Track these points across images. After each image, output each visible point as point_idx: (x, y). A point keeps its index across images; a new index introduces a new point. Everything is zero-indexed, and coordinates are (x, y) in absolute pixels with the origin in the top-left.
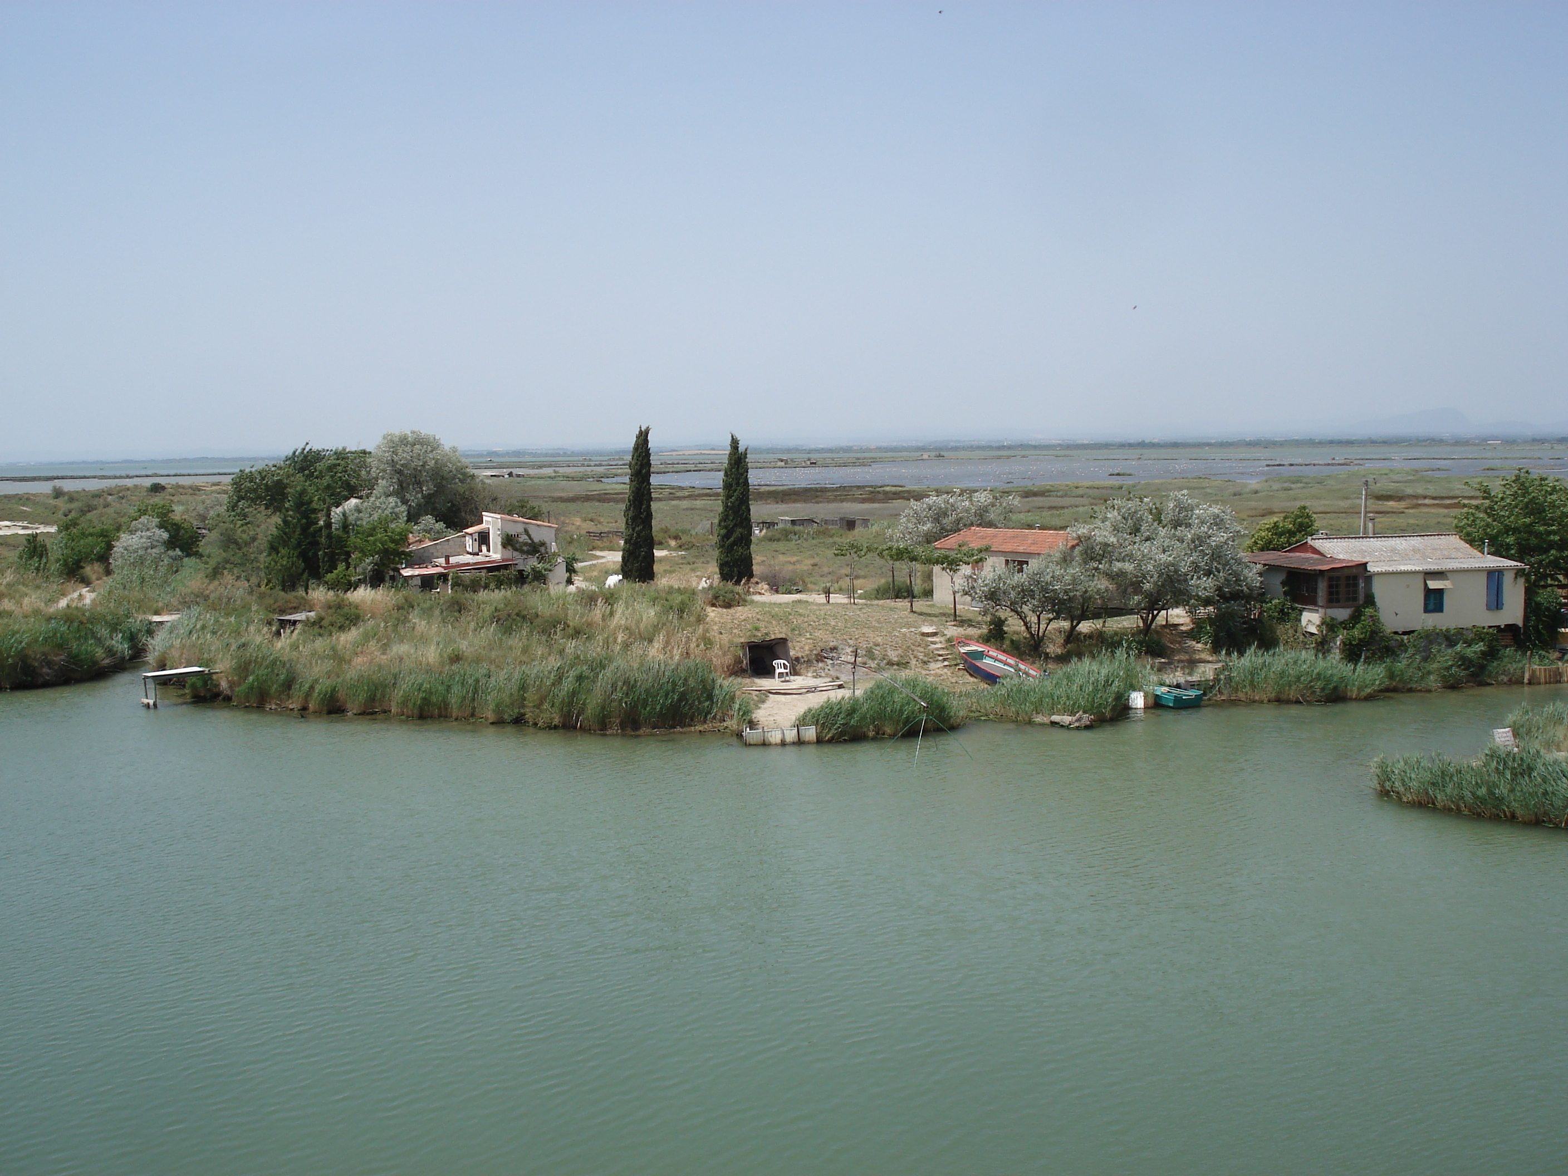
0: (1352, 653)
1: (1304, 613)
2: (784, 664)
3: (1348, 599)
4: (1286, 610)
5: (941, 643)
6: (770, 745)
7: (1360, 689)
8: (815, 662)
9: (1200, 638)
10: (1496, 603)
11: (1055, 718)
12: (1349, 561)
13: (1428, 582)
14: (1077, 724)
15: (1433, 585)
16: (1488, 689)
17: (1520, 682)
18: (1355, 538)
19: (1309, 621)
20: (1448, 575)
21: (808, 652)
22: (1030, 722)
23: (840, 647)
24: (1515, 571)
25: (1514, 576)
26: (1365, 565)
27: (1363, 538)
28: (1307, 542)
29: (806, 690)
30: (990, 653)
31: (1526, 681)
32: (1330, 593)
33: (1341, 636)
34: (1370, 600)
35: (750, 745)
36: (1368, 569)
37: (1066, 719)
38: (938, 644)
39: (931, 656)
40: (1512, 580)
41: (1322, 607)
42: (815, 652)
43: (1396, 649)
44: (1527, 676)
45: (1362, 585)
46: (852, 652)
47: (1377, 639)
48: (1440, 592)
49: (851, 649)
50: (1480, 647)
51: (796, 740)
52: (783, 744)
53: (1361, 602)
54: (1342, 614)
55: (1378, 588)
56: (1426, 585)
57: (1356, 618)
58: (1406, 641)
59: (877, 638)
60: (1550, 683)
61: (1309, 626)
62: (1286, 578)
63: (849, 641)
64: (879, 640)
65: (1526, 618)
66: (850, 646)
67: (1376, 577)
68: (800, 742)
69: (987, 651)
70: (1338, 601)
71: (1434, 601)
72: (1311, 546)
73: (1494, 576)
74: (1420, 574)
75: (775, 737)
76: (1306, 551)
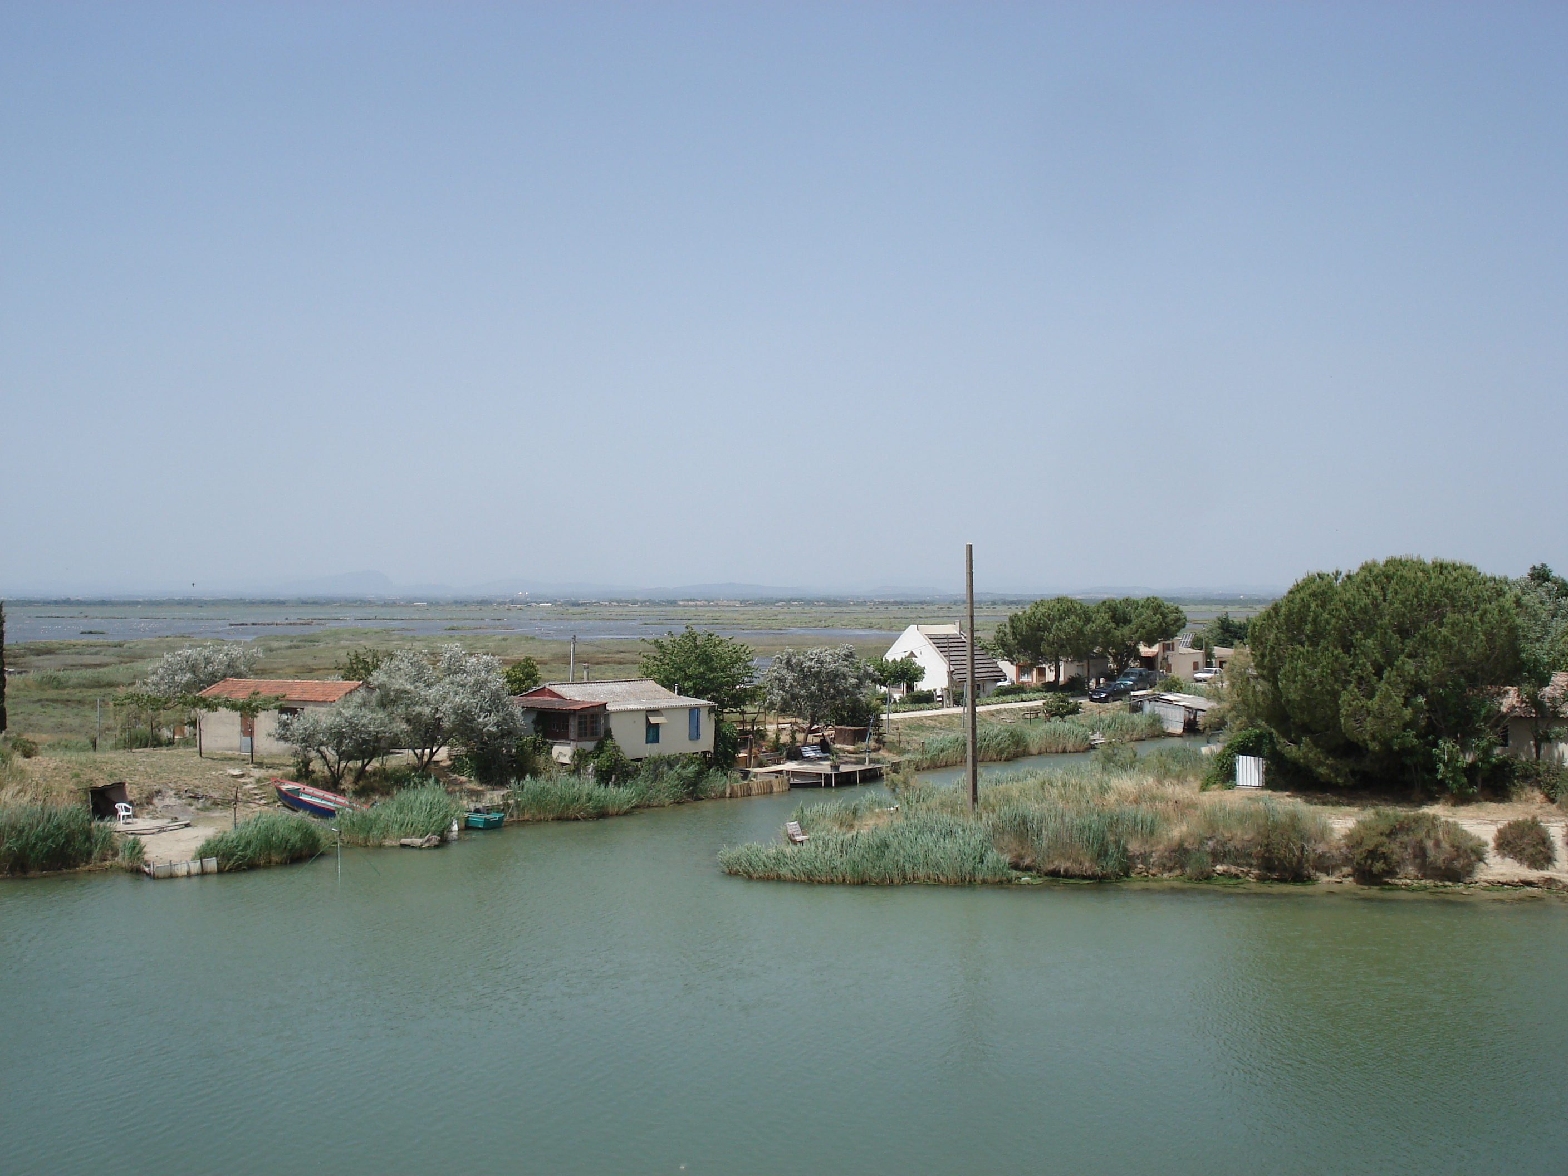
0: (604, 777)
1: (555, 747)
2: (125, 807)
3: (592, 734)
4: (538, 745)
5: (251, 783)
6: (177, 877)
7: (620, 807)
8: (146, 805)
9: (463, 772)
10: (695, 735)
11: (404, 841)
12: (591, 702)
13: (650, 718)
14: (427, 845)
15: (653, 720)
16: (703, 801)
17: (722, 796)
18: (581, 683)
19: (560, 753)
20: (663, 712)
21: (139, 796)
22: (381, 846)
23: (164, 790)
24: (708, 709)
25: (707, 712)
26: (605, 705)
27: (586, 683)
28: (545, 687)
29: (158, 830)
30: (306, 790)
31: (728, 795)
32: (580, 729)
33: (592, 764)
34: (608, 734)
35: (158, 878)
36: (608, 708)
37: (418, 841)
38: (249, 783)
39: (248, 794)
40: (707, 716)
41: (574, 741)
42: (144, 796)
43: (633, 774)
44: (728, 791)
45: (603, 721)
46: (175, 794)
47: (620, 765)
48: (657, 725)
49: (173, 792)
50: (693, 768)
51: (200, 871)
52: (189, 875)
53: (602, 736)
54: (589, 746)
55: (614, 724)
56: (647, 720)
57: (600, 748)
58: (640, 767)
59: (194, 781)
60: (744, 796)
61: (560, 757)
62: (537, 717)
63: (170, 784)
64: (197, 782)
65: (716, 746)
66: (172, 789)
67: (612, 714)
68: (203, 873)
69: (302, 789)
70: (586, 734)
71: (653, 732)
72: (549, 690)
73: (693, 711)
74: (641, 713)
75: (182, 870)
76: (545, 695)
